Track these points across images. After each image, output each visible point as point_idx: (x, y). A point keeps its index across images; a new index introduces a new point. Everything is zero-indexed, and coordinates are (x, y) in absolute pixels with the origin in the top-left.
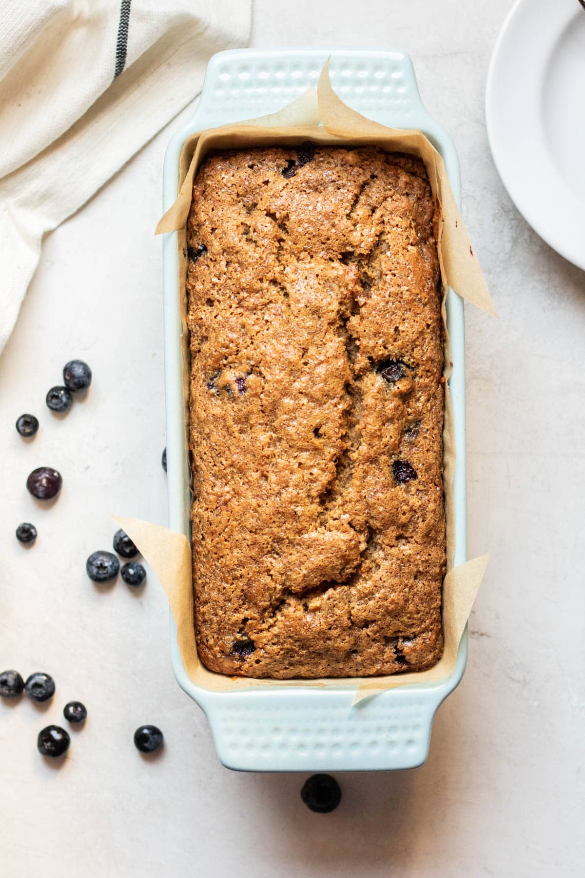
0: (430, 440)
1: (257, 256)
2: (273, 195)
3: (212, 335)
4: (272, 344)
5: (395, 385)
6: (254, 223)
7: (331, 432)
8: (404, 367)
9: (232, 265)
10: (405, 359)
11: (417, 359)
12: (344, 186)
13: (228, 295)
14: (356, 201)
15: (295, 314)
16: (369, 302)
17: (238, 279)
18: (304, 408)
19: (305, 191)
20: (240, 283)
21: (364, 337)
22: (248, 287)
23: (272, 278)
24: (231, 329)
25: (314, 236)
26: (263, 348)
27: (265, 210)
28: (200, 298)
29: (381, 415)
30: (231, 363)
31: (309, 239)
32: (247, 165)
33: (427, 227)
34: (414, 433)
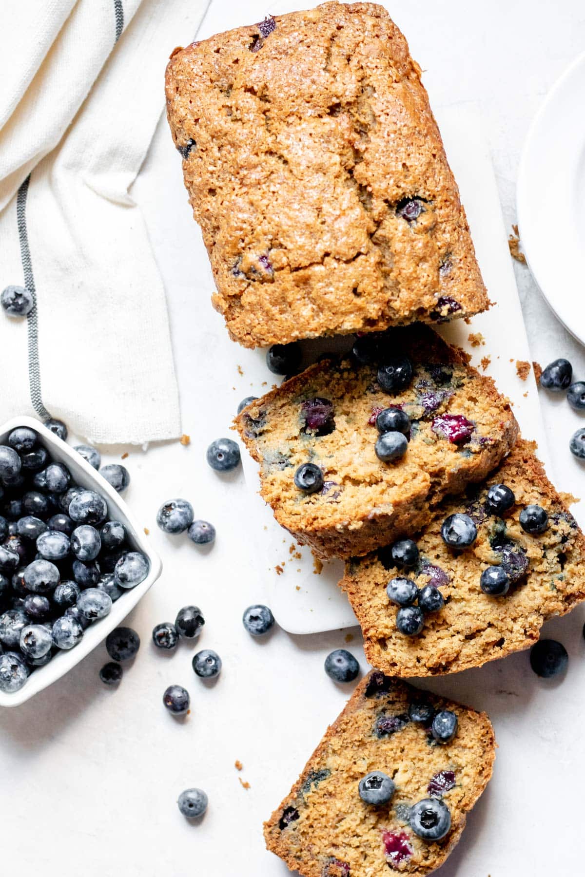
0: (466, 269)
1: (245, 131)
2: (246, 71)
3: (223, 223)
4: (285, 213)
5: (417, 222)
6: (234, 102)
7: (370, 288)
8: (421, 203)
9: (224, 148)
10: (420, 194)
11: (432, 191)
12: (312, 43)
13: (228, 179)
14: (329, 55)
15: (300, 177)
16: (370, 146)
17: (234, 160)
18: (336, 271)
19: (276, 58)
20: (237, 163)
21: (374, 182)
22: (246, 164)
23: (266, 150)
24: (241, 210)
25: (297, 98)
26: (277, 219)
27: (242, 87)
28: (201, 191)
29: (412, 256)
30: (249, 244)
31: (293, 101)
32: (212, 51)
33: (405, 63)
34: (448, 266)
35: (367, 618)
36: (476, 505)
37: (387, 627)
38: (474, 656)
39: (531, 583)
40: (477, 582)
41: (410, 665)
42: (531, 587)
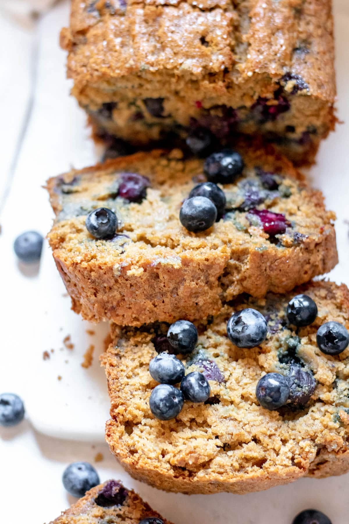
7: (218, 39)
35: (120, 394)
36: (273, 316)
37: (138, 408)
38: (229, 469)
39: (313, 411)
40: (252, 390)
41: (153, 455)
42: (312, 416)
